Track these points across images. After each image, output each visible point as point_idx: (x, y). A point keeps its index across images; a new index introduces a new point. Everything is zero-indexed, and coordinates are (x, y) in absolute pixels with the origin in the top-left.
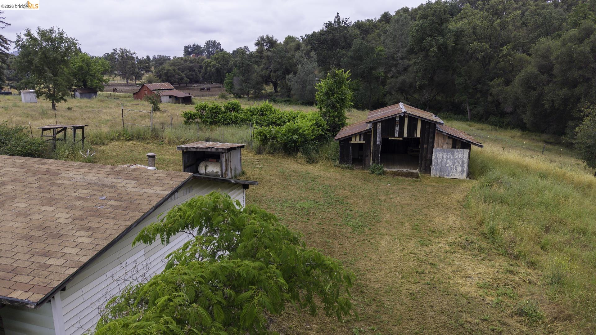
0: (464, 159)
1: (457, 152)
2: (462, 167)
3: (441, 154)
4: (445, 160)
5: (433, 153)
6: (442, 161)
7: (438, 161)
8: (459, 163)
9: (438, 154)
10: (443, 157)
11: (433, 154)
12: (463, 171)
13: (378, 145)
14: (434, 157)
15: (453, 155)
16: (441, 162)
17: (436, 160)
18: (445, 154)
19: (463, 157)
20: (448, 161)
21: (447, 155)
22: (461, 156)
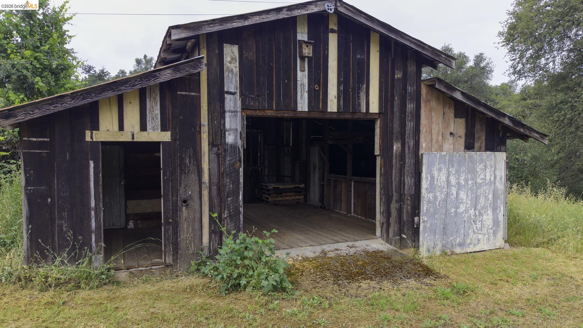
0: (497, 184)
1: (482, 161)
2: (495, 209)
3: (444, 171)
4: (454, 190)
5: (423, 170)
6: (448, 195)
7: (435, 197)
8: (486, 198)
9: (436, 174)
10: (448, 182)
11: (424, 175)
12: (496, 222)
13: (234, 147)
14: (425, 184)
15: (473, 171)
16: (445, 200)
17: (431, 195)
18: (453, 170)
19: (495, 178)
20: (463, 195)
21: (458, 172)
22: (491, 175)
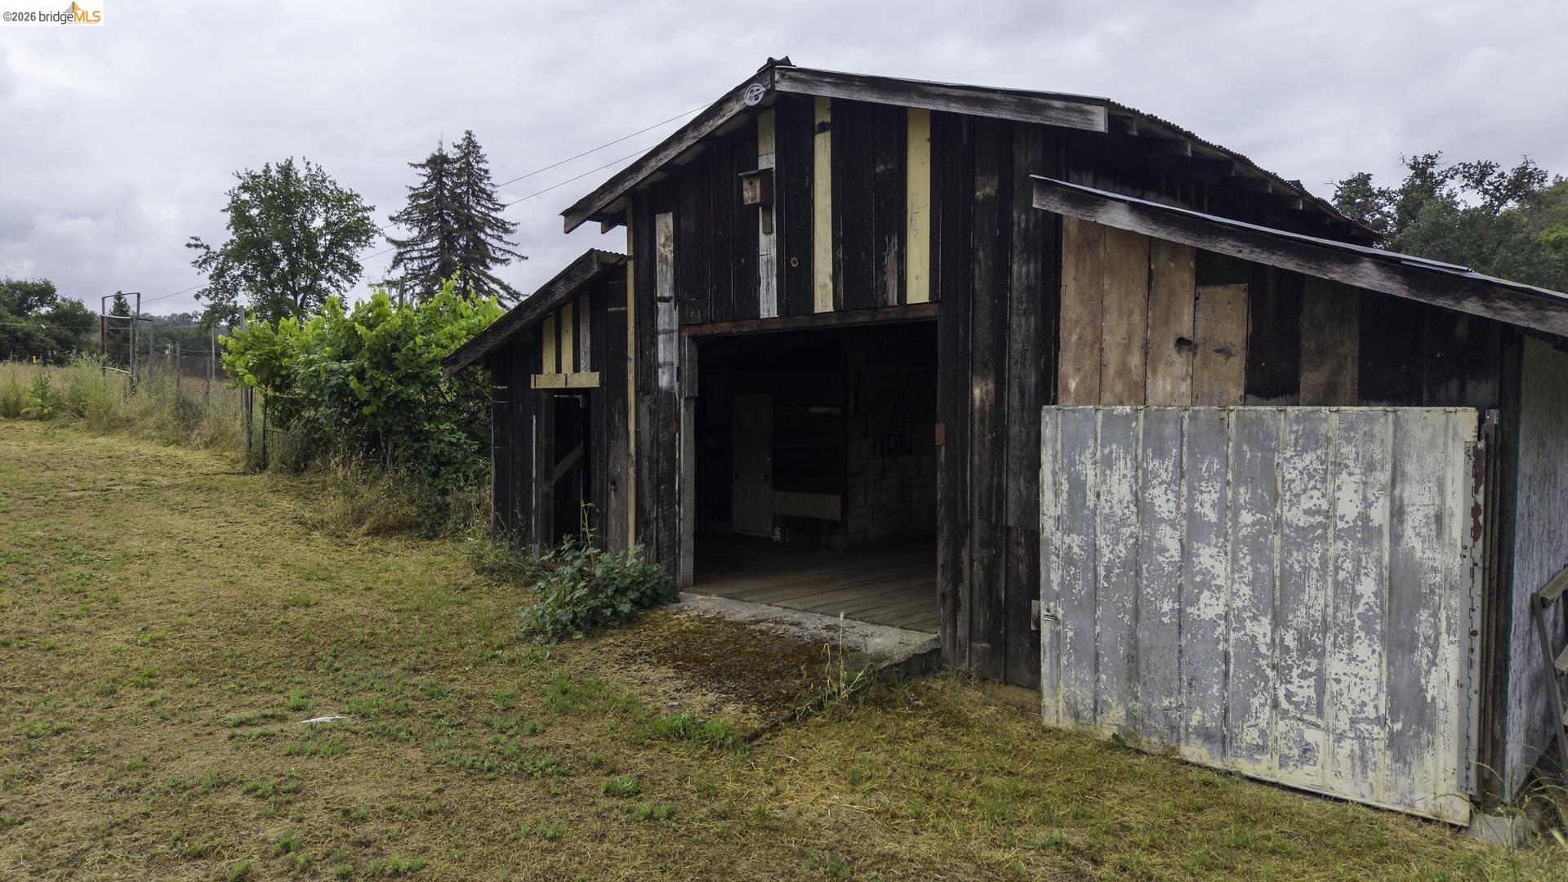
2: (1400, 646)
3: (1123, 467)
4: (1170, 541)
5: (1046, 457)
6: (1141, 550)
7: (1094, 552)
9: (1090, 474)
10: (1142, 505)
11: (1046, 474)
13: (669, 394)
14: (1051, 506)
15: (1265, 479)
16: (1134, 566)
17: (1075, 541)
18: (1164, 469)
20: (1207, 557)
21: (1189, 477)
22: (1365, 499)
